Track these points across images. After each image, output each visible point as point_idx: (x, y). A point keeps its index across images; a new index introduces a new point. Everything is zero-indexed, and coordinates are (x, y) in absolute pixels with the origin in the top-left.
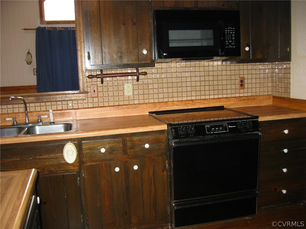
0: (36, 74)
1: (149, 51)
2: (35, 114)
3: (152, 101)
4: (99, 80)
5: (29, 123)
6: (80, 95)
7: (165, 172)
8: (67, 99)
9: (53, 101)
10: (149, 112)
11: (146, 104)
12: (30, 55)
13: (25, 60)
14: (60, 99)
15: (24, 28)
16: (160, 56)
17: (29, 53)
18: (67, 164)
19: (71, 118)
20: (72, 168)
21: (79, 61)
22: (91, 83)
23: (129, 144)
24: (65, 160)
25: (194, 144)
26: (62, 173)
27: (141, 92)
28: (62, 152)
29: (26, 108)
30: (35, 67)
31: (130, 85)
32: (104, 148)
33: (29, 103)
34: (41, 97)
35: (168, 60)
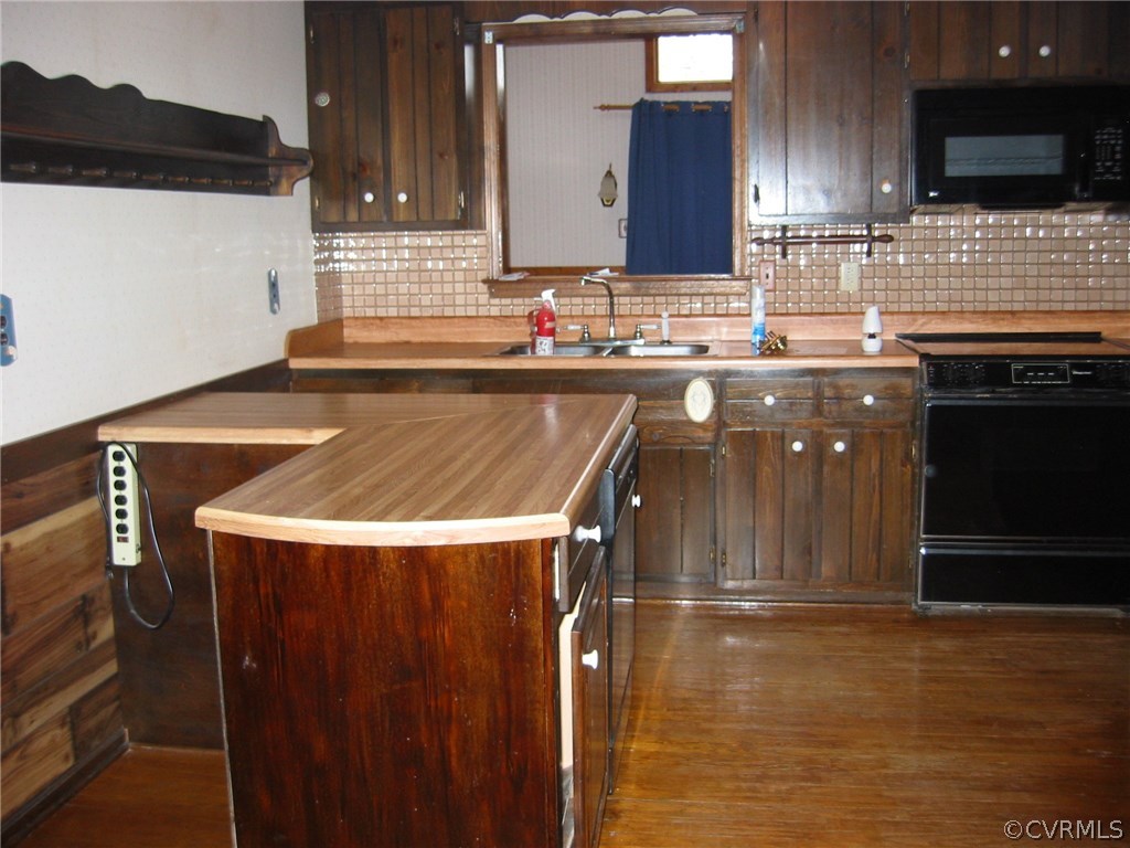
0: (624, 234)
1: (900, 185)
2: (629, 320)
3: (907, 308)
4: (778, 248)
5: (615, 339)
6: (734, 283)
7: (909, 466)
8: (702, 291)
9: (671, 295)
10: (897, 335)
11: (892, 313)
12: (612, 181)
13: (600, 194)
14: (688, 291)
15: (599, 105)
16: (923, 198)
17: (609, 174)
18: (691, 423)
19: (710, 338)
20: (701, 434)
21: (737, 205)
22: (760, 258)
23: (828, 392)
24: (686, 414)
25: (979, 403)
26: (679, 445)
27: (880, 283)
28: (682, 397)
29: (612, 304)
30: (625, 214)
31: (854, 266)
32: (773, 395)
33: (619, 295)
34: (645, 284)
35: (945, 208)
